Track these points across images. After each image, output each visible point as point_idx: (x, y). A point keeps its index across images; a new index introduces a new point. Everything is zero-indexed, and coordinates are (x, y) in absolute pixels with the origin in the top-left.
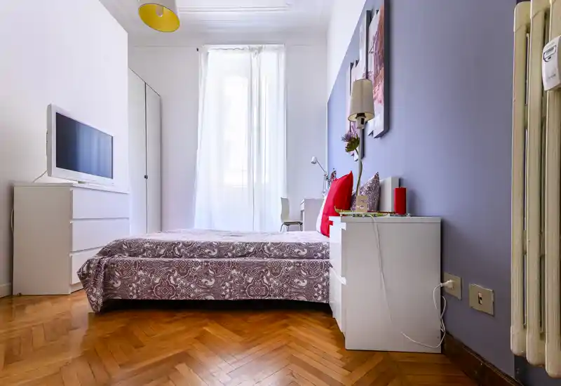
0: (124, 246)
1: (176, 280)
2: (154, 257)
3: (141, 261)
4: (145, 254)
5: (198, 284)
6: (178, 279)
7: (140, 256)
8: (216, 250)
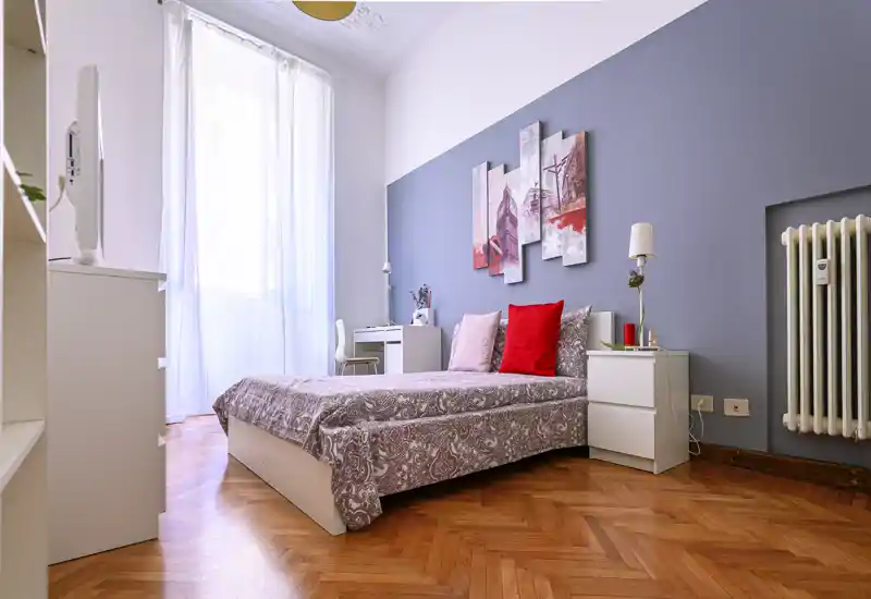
0: (368, 404)
1: (459, 448)
2: (412, 417)
3: (413, 424)
4: (399, 415)
5: (481, 447)
6: (460, 445)
7: (392, 419)
8: (484, 399)
